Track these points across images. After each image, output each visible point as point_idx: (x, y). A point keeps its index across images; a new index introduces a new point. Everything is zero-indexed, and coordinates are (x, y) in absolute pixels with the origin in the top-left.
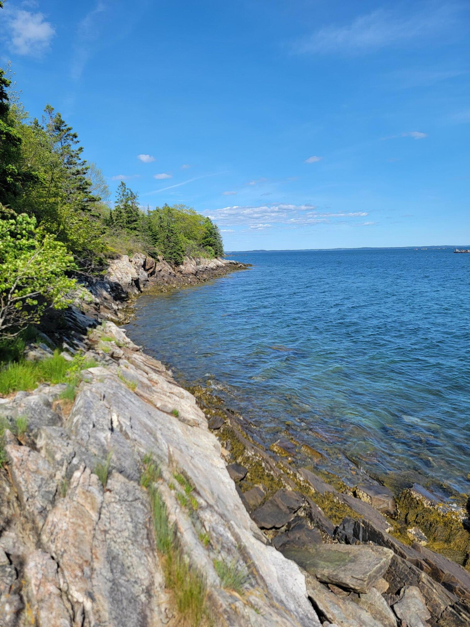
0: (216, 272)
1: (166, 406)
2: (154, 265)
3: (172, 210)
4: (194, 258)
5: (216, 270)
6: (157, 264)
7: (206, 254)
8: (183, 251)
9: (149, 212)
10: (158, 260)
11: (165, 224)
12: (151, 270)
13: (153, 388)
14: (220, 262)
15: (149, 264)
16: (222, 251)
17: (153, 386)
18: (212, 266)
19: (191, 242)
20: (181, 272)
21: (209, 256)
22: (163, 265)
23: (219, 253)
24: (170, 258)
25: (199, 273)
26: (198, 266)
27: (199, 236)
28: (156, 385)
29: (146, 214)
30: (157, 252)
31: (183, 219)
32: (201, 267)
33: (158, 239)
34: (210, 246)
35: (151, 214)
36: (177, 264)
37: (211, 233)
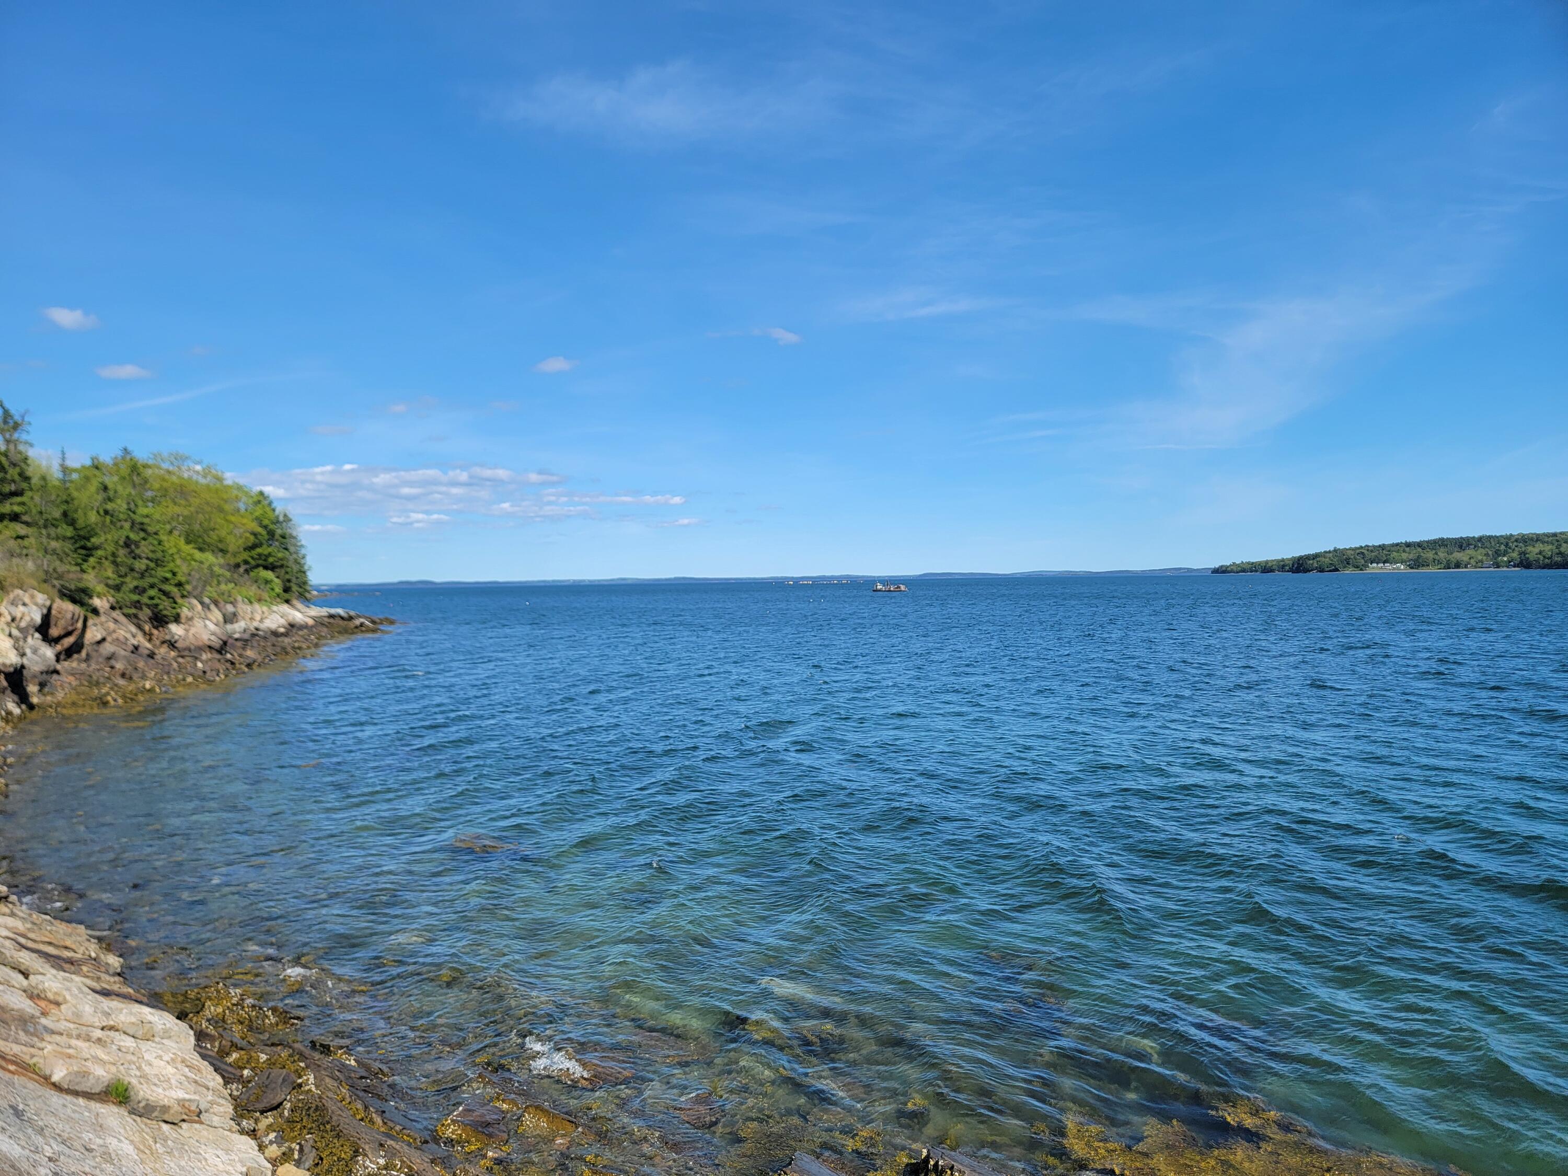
0: (287, 640)
1: (85, 1074)
2: (80, 625)
3: (146, 466)
4: (216, 603)
5: (285, 635)
6: (90, 622)
7: (253, 590)
8: (179, 585)
9: (65, 470)
10: (95, 611)
11: (120, 506)
12: (70, 640)
13: (43, 1021)
14: (300, 614)
15: (62, 623)
16: (305, 583)
17: (44, 1014)
18: (273, 626)
19: (209, 558)
20: (172, 645)
21: (265, 596)
22: (112, 625)
23: (295, 588)
24: (137, 605)
25: (233, 646)
26: (229, 627)
27: (234, 543)
28: (54, 1010)
29: (56, 473)
30: (91, 586)
31: (183, 491)
32: (238, 628)
33: (97, 548)
34: (266, 568)
35: (75, 476)
36: (159, 620)
37: (271, 534)
